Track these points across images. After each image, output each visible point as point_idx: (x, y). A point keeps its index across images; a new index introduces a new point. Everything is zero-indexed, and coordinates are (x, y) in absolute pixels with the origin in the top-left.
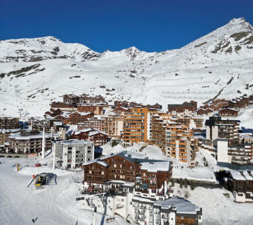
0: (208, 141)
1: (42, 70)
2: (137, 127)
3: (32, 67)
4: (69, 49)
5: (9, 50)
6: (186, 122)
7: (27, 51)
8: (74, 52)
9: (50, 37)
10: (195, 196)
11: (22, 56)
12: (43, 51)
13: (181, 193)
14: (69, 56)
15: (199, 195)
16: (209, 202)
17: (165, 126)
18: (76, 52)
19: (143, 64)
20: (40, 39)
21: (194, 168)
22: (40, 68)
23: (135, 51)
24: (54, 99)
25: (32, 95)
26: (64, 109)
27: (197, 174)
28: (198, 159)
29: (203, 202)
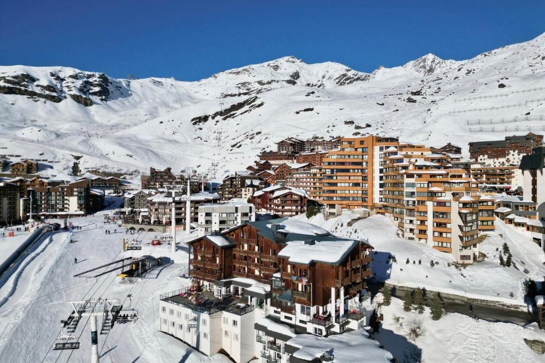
0: (527, 206)
1: (259, 106)
2: (352, 178)
3: (246, 103)
4: (315, 73)
5: (228, 85)
6: (503, 175)
7: (253, 84)
8: (324, 77)
9: (286, 58)
10: (438, 336)
11: (245, 91)
12: (275, 81)
13: (401, 325)
14: (314, 85)
15: (450, 335)
16: (474, 356)
17: (404, 171)
18: (327, 77)
19: (441, 79)
20: (272, 63)
21: (468, 268)
22: (258, 102)
23: (433, 61)
24: (268, 147)
25: (237, 143)
26: (275, 163)
27: (473, 283)
28: (489, 247)
29: (456, 354)
